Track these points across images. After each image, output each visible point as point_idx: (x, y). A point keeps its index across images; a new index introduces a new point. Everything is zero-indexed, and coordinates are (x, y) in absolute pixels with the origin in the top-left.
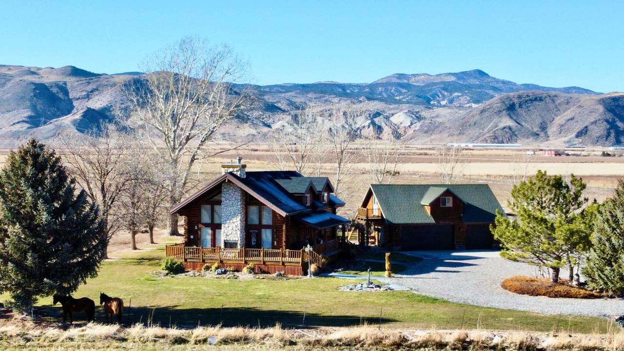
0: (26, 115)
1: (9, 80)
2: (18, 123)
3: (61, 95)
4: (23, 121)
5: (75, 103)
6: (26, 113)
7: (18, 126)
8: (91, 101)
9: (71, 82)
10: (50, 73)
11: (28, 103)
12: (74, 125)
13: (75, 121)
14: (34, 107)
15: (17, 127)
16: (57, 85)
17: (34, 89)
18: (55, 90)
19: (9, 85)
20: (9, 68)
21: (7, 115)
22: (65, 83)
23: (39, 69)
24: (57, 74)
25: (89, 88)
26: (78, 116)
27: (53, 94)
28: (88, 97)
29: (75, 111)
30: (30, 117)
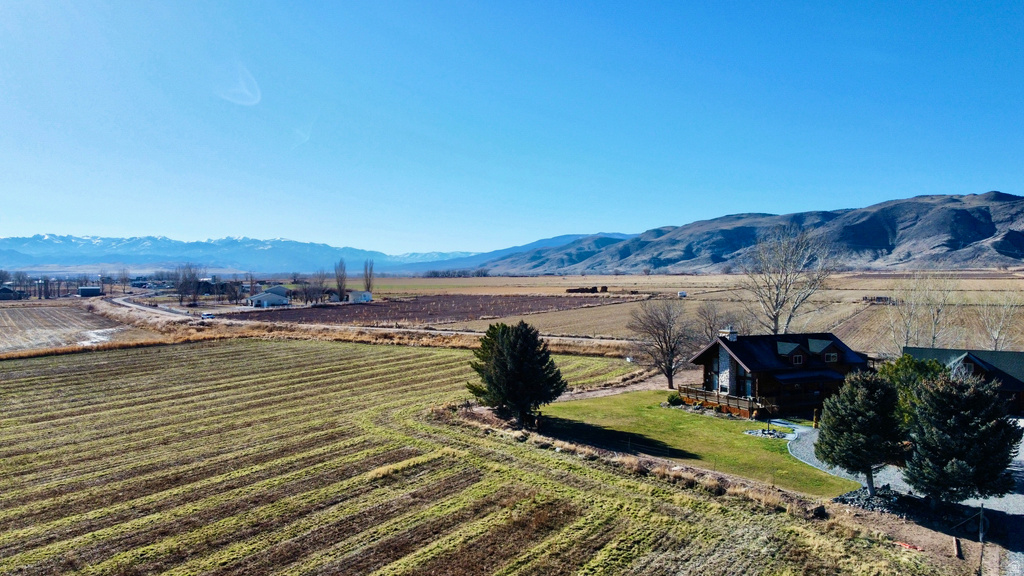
0: (946, 239)
1: (931, 209)
2: (938, 246)
3: (982, 220)
4: (943, 245)
5: (998, 227)
6: (945, 238)
7: (938, 249)
8: (1014, 224)
9: (994, 205)
10: (973, 199)
11: (949, 228)
12: (995, 247)
13: (996, 243)
14: (953, 232)
15: (937, 251)
16: (978, 210)
17: (955, 216)
18: (976, 215)
19: (931, 213)
20: (932, 197)
21: (928, 240)
22: (988, 208)
23: (962, 196)
24: (980, 200)
25: (1013, 211)
26: (998, 239)
27: (975, 219)
28: (1012, 219)
29: (997, 233)
30: (949, 241)
